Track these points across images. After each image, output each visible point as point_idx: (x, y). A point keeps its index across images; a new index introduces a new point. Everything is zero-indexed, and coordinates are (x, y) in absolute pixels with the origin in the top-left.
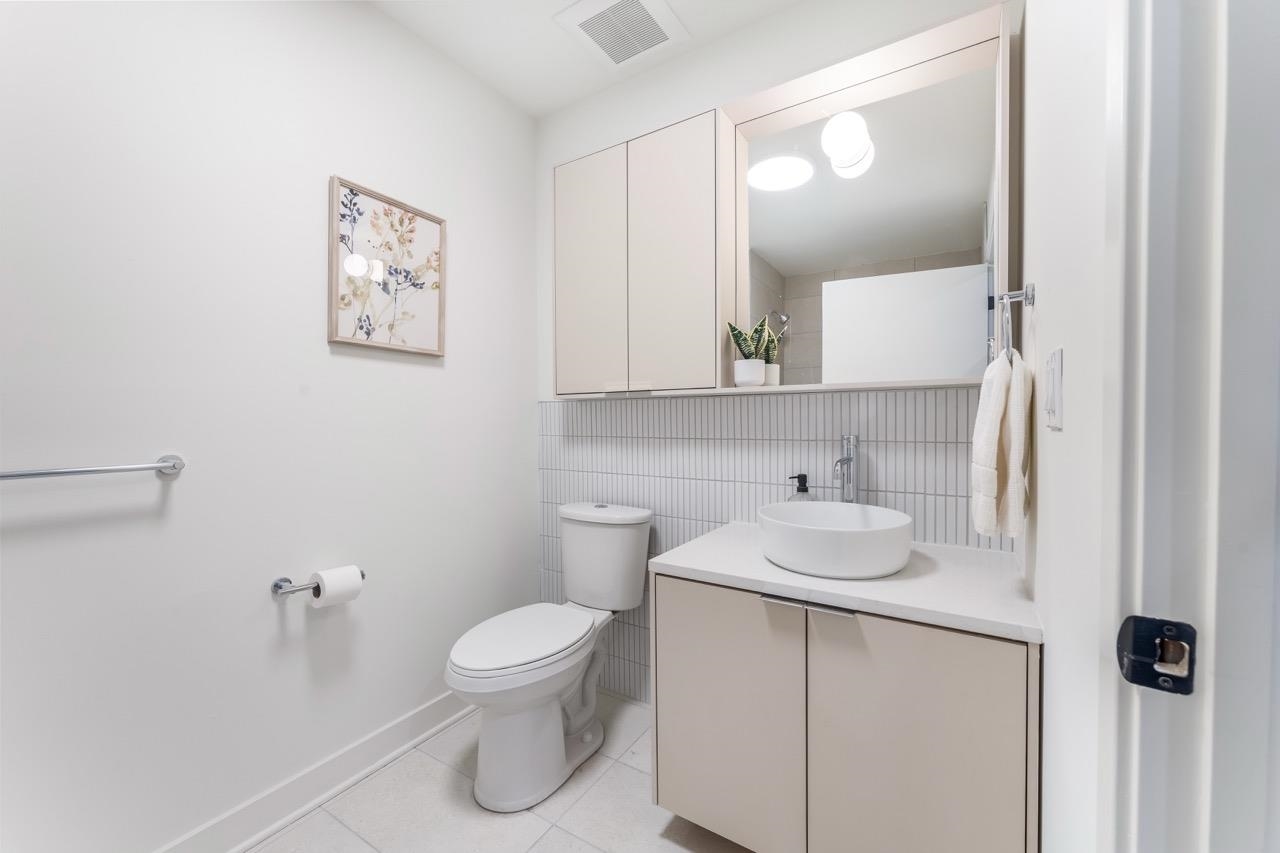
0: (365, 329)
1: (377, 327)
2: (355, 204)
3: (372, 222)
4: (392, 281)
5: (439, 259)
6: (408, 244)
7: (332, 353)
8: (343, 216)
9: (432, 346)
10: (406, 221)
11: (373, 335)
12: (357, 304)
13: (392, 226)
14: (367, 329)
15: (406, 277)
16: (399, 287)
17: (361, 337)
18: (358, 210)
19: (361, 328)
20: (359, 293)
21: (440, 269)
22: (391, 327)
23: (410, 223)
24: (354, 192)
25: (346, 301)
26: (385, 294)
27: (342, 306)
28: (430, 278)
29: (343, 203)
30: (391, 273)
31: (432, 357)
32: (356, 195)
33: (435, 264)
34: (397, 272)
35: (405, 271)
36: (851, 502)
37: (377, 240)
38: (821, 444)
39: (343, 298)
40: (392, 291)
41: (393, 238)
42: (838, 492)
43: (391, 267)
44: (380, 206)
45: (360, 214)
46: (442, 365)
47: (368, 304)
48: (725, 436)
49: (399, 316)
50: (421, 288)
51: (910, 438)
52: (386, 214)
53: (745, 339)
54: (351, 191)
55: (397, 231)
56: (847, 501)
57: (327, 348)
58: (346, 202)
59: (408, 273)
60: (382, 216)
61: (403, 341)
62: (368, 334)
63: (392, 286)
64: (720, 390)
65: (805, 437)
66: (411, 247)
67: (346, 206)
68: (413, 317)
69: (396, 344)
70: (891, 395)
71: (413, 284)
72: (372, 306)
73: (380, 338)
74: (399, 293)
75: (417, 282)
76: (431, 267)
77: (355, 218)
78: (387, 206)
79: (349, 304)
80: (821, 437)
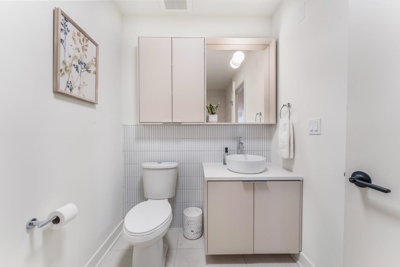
0: (70, 88)
1: (74, 87)
2: (66, 26)
3: (73, 37)
4: (79, 66)
5: (96, 61)
6: (85, 51)
7: (55, 97)
8: (62, 30)
9: (93, 99)
10: (85, 41)
11: (73, 91)
12: (66, 74)
13: (80, 41)
14: (70, 87)
15: (84, 66)
16: (82, 70)
17: (68, 91)
18: (67, 29)
19: (68, 87)
20: (67, 69)
21: (96, 66)
22: (79, 88)
23: (86, 42)
24: (67, 19)
25: (62, 72)
26: (77, 72)
27: (61, 74)
28: (93, 69)
29: (61, 23)
30: (79, 63)
31: (92, 104)
32: (67, 21)
33: (94, 63)
34: (81, 63)
35: (84, 63)
36: (240, 154)
37: (74, 46)
38: (229, 139)
39: (61, 71)
40: (80, 72)
41: (80, 47)
42: (236, 152)
43: (79, 60)
44: (76, 31)
45: (68, 31)
46: (95, 108)
47: (71, 76)
48: (201, 137)
49: (82, 84)
50: (90, 72)
51: (251, 137)
52: (78, 35)
53: (214, 109)
54: (65, 18)
55: (82, 44)
56: (239, 154)
57: (52, 94)
58: (63, 23)
59: (85, 64)
60: (77, 35)
61: (84, 95)
62: (71, 90)
63: (80, 69)
64: (206, 123)
65: (225, 137)
66: (87, 53)
67: (63, 25)
68: (87, 85)
69: (81, 96)
70: (246, 126)
71: (87, 70)
72: (72, 77)
73: (75, 93)
74: (82, 73)
75: (88, 69)
76: (93, 64)
77: (66, 32)
78: (78, 31)
79: (63, 74)
80: (229, 137)
